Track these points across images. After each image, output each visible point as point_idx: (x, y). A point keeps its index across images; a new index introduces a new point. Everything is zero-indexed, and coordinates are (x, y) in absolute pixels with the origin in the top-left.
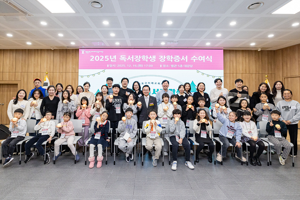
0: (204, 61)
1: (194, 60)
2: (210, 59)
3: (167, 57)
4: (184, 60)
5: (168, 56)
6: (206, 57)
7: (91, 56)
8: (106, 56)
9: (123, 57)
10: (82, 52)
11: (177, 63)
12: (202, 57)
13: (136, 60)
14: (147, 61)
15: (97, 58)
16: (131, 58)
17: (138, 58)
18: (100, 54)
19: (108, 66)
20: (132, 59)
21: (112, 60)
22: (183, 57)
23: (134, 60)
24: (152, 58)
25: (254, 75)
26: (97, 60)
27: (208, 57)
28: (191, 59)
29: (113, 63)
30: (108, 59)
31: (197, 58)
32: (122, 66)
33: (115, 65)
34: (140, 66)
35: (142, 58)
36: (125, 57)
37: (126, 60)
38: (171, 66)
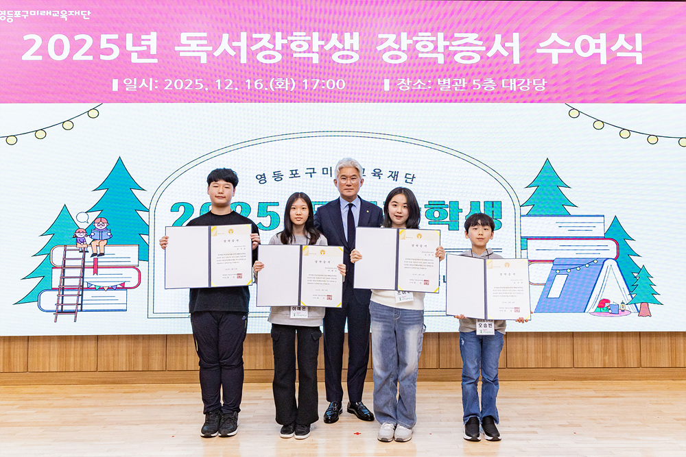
0: (603, 61)
1: (555, 53)
2: (634, 50)
3: (416, 42)
4: (505, 54)
5: (424, 38)
6: (611, 39)
7: (26, 38)
8: (104, 37)
9: (194, 43)
11: (468, 72)
12: (592, 42)
14: (316, 60)
15: (59, 47)
16: (235, 44)
18: (72, 27)
19: (115, 87)
20: (237, 49)
21: (135, 59)
22: (498, 37)
23: (252, 55)
24: (340, 46)
26: (59, 53)
27: (621, 41)
28: (539, 51)
29: (141, 72)
30: (116, 52)
31: (568, 44)
32: (186, 88)
33: (149, 84)
34: (283, 84)
35: (293, 46)
36: (205, 42)
37: (209, 54)
38: (439, 83)
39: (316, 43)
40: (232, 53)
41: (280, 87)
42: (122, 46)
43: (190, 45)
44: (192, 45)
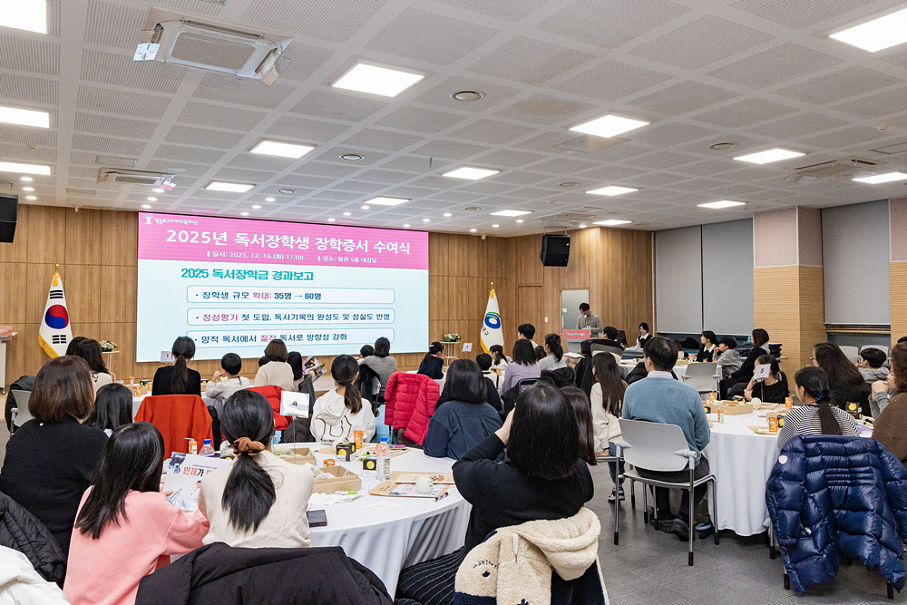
0: (396, 253)
1: (380, 249)
2: (407, 249)
3: (330, 242)
4: (363, 248)
5: (333, 240)
6: (399, 245)
7: (168, 231)
8: (204, 233)
9: (242, 238)
10: (146, 220)
11: (349, 255)
12: (393, 245)
13: (269, 245)
14: (292, 247)
15: (183, 236)
16: (259, 239)
17: (274, 241)
18: (189, 228)
19: (209, 255)
20: (260, 241)
21: (217, 243)
22: (360, 242)
23: (266, 244)
24: (301, 242)
25: (475, 280)
26: (184, 239)
27: (403, 245)
28: (374, 248)
29: (219, 249)
30: (209, 240)
31: (384, 246)
32: (239, 257)
33: (224, 254)
34: (279, 257)
35: (283, 241)
36: (247, 238)
37: (249, 243)
38: (338, 259)
39: (292, 241)
40: (258, 243)
42: (212, 238)
43: (240, 239)
44: (242, 239)
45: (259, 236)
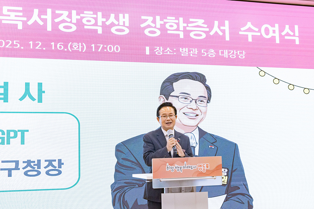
0: (278, 41)
1: (250, 35)
2: (294, 35)
3: (165, 23)
4: (221, 34)
6: (281, 29)
9: (13, 14)
11: (199, 44)
12: (271, 29)
14: (100, 31)
16: (43, 17)
17: (67, 20)
20: (45, 21)
22: (216, 23)
23: (55, 25)
24: (116, 23)
27: (287, 29)
28: (240, 33)
31: (257, 30)
32: (7, 47)
34: (77, 47)
35: (84, 21)
36: (21, 14)
37: (24, 23)
38: (181, 51)
40: (41, 23)
41: (75, 49)
43: (9, 16)
44: (11, 16)
45: (43, 12)
